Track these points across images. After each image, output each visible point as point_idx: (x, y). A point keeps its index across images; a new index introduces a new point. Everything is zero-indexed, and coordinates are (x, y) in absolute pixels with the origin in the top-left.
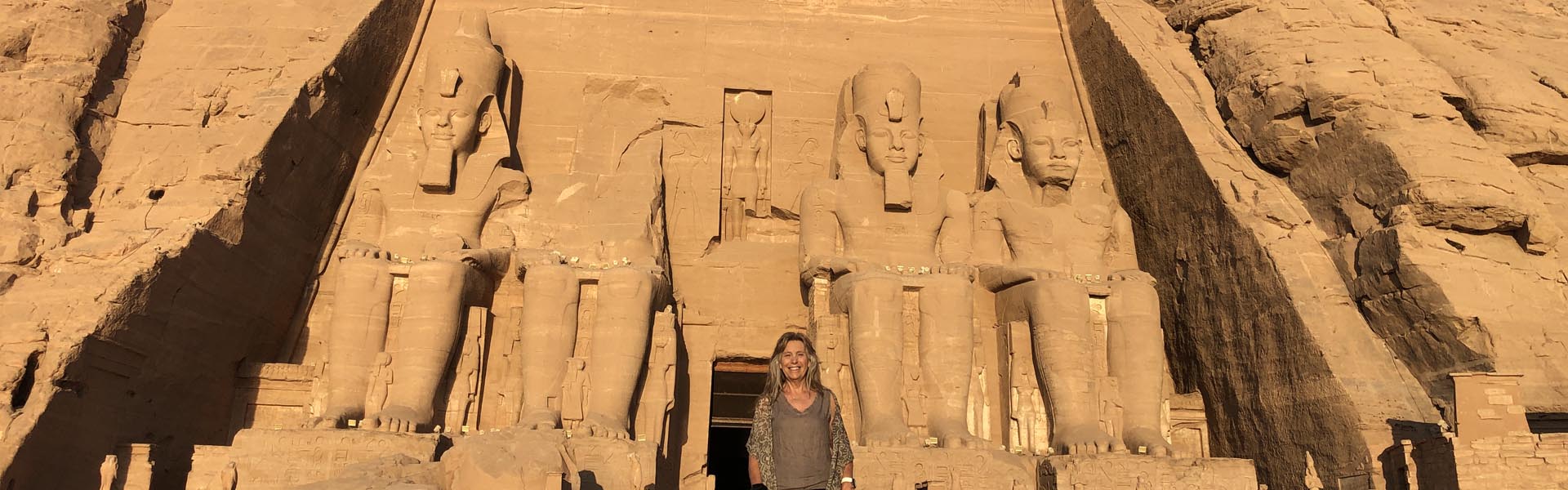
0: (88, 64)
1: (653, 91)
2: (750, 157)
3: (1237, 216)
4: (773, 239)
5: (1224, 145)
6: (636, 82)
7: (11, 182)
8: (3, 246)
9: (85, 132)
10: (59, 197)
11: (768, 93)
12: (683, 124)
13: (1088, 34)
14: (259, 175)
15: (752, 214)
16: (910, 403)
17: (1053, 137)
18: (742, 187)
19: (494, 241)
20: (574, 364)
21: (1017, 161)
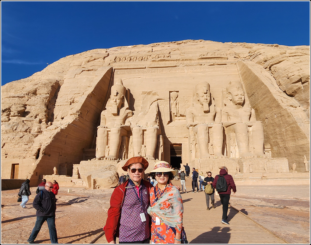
0: (48, 94)
1: (155, 93)
2: (175, 105)
3: (282, 106)
4: (180, 121)
5: (279, 91)
6: (152, 91)
7: (36, 117)
8: (35, 129)
9: (49, 108)
10: (44, 120)
11: (178, 92)
12: (161, 99)
13: (245, 72)
14: (81, 113)
15: (176, 116)
16: (210, 150)
17: (239, 94)
18: (174, 111)
19: (127, 124)
20: (143, 146)
21: (231, 100)
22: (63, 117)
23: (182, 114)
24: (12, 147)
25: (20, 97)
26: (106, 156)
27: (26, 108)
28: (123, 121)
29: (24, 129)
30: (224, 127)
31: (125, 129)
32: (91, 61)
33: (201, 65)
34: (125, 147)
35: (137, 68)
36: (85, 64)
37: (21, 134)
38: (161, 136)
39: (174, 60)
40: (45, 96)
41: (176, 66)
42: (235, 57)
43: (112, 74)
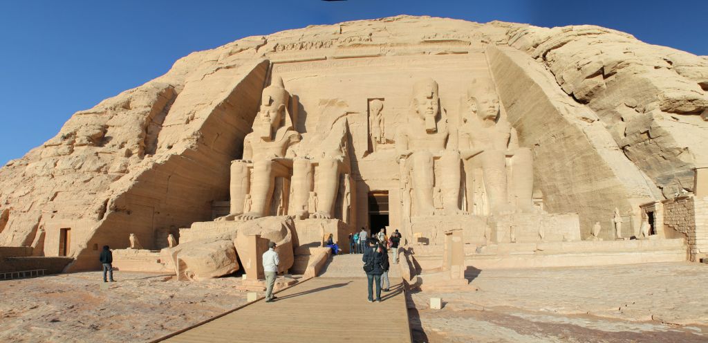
0: (148, 107)
1: (343, 102)
2: (378, 122)
3: (568, 120)
4: (387, 151)
5: (561, 95)
7: (122, 146)
8: (116, 167)
9: (149, 130)
10: (136, 150)
11: (383, 99)
12: (354, 113)
13: (500, 65)
14: (202, 137)
15: (380, 142)
16: (436, 201)
17: (489, 100)
18: (375, 134)
19: (289, 155)
20: (312, 194)
21: (475, 112)
22: (170, 145)
23: (390, 138)
24: (68, 198)
25: (98, 113)
26: (246, 211)
27: (105, 132)
28: (283, 150)
29: (94, 168)
30: (461, 160)
31: (283, 165)
32: (236, 53)
33: (424, 53)
34: (281, 197)
35: (311, 60)
36: (225, 57)
37: (88, 176)
38: (346, 175)
39: (376, 45)
40: (142, 110)
41: (379, 55)
42: (482, 41)
43: (267, 71)
